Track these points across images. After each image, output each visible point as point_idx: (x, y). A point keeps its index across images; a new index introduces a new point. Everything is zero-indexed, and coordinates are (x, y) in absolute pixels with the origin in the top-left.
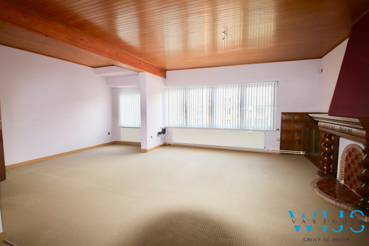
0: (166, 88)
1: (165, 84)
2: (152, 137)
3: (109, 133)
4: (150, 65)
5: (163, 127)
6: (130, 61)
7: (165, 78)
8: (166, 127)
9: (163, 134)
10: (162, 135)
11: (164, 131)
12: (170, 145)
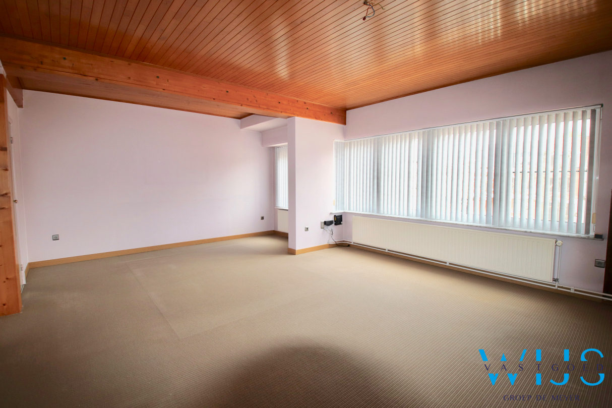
0: (346, 141)
1: (345, 134)
2: (307, 229)
3: (262, 218)
4: (305, 103)
5: (338, 211)
6: (256, 101)
7: (345, 123)
8: (344, 212)
9: (336, 224)
10: (333, 226)
11: (338, 220)
12: (349, 246)
